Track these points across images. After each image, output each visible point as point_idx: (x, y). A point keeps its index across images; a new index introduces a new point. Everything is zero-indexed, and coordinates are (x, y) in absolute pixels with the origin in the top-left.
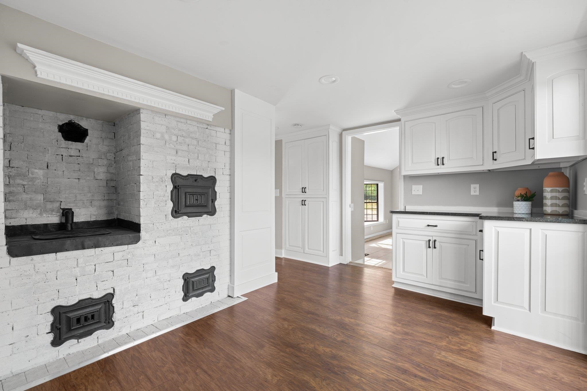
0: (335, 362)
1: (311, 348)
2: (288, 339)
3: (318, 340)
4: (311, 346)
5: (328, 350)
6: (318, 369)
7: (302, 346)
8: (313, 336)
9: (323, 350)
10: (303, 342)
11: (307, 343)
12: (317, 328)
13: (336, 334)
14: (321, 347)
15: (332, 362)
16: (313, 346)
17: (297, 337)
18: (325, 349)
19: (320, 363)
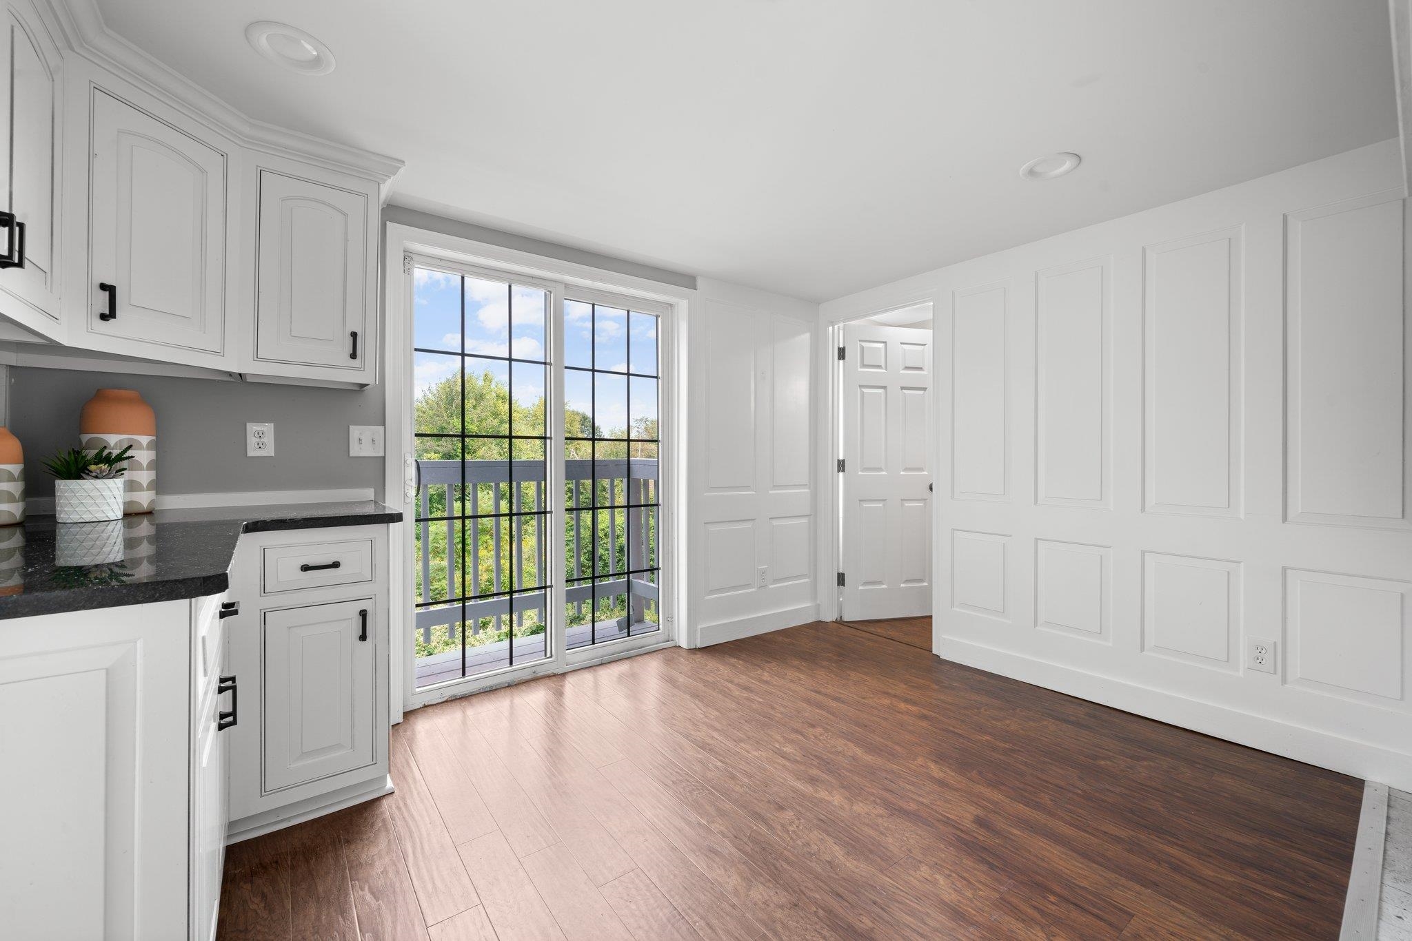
0: (814, 772)
1: (859, 802)
2: (919, 832)
3: (842, 821)
4: (860, 808)
5: (823, 794)
6: (848, 766)
7: (881, 811)
8: (853, 832)
9: (833, 797)
10: (880, 820)
11: (870, 815)
12: (840, 857)
13: (791, 829)
14: (836, 803)
15: (820, 773)
16: (855, 808)
17: (897, 835)
18: (830, 798)
19: (842, 775)
